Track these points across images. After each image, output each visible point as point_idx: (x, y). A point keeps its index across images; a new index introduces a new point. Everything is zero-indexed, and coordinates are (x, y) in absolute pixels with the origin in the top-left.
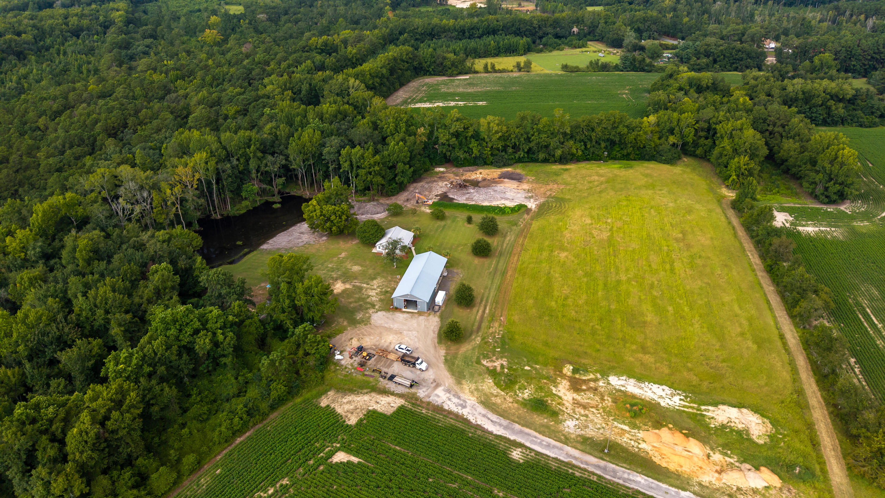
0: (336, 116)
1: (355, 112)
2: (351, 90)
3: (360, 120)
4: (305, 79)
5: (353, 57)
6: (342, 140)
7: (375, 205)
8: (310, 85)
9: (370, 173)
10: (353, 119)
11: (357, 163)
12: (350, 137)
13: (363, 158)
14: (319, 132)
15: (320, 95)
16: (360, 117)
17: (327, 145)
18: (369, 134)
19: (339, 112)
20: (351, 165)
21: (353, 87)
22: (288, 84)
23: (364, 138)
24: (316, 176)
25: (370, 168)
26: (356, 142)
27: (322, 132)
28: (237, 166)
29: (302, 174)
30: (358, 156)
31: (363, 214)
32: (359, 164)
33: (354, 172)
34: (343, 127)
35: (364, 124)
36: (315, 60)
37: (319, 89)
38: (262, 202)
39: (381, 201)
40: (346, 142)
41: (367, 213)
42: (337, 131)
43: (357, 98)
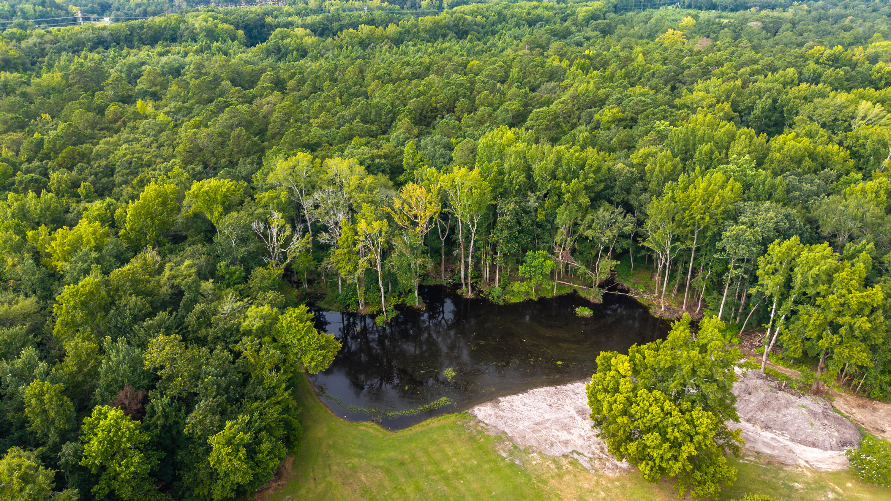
0: (799, 162)
1: (852, 163)
2: (857, 122)
3: (856, 182)
4: (769, 90)
5: (881, 79)
6: (787, 216)
7: (814, 414)
8: (775, 101)
9: (835, 328)
10: (839, 177)
11: (806, 285)
12: (813, 214)
13: (830, 280)
14: (738, 185)
15: (787, 123)
16: (860, 176)
17: (742, 219)
18: (869, 218)
19: (812, 156)
20: (788, 284)
21: (863, 118)
22: (733, 95)
23: (850, 224)
24: (693, 276)
25: (839, 313)
26: (826, 231)
27: (747, 186)
28: (536, 210)
29: (665, 266)
30: (815, 270)
31: (767, 427)
32: (811, 291)
33: (789, 304)
34: (806, 187)
35: (864, 192)
36: (805, 70)
37: (789, 111)
38: (564, 292)
39: (840, 404)
40: (799, 222)
41: (783, 428)
42: (788, 192)
43: (866, 138)
